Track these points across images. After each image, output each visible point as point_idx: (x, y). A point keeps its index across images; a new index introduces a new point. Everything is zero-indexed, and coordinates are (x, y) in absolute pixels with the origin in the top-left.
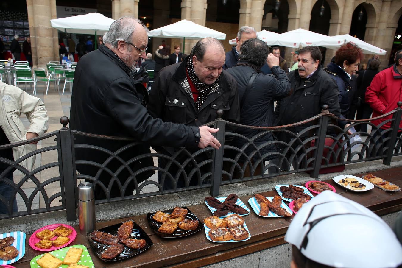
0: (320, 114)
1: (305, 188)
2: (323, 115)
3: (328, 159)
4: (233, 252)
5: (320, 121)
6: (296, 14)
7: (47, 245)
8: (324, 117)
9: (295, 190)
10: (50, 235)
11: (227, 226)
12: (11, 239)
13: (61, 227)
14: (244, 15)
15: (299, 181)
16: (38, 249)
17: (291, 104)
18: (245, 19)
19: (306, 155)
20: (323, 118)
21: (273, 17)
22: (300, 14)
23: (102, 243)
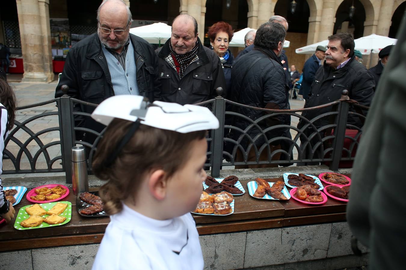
0: (339, 99)
1: (317, 178)
2: (342, 101)
3: (350, 151)
4: (214, 227)
5: (339, 108)
6: (373, 20)
7: (40, 198)
8: (343, 103)
9: (304, 178)
10: (47, 192)
11: (214, 202)
12: (15, 192)
13: (59, 186)
14: (314, 23)
15: (314, 172)
16: (33, 201)
17: (317, 96)
18: (315, 27)
19: (322, 143)
20: (341, 104)
21: (350, 26)
22: (378, 21)
23: (87, 202)
